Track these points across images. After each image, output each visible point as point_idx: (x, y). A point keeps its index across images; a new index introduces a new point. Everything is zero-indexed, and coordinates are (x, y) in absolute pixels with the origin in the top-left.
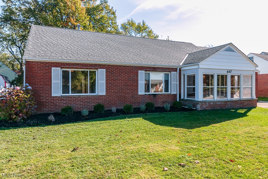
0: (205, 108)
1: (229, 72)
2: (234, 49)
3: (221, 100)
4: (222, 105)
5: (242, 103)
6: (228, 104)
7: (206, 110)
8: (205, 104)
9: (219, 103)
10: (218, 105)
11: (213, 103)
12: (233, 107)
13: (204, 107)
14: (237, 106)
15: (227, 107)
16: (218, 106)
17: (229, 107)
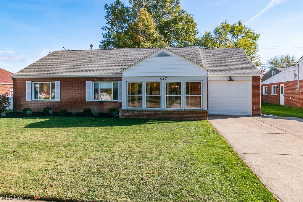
0: (127, 117)
1: (163, 79)
2: (170, 54)
3: (152, 109)
4: (149, 114)
5: (181, 114)
6: (160, 115)
7: (129, 118)
8: (127, 112)
9: (146, 112)
10: (144, 114)
11: (138, 112)
12: (167, 117)
13: (126, 115)
14: (173, 117)
15: (158, 117)
16: (145, 116)
17: (160, 117)
